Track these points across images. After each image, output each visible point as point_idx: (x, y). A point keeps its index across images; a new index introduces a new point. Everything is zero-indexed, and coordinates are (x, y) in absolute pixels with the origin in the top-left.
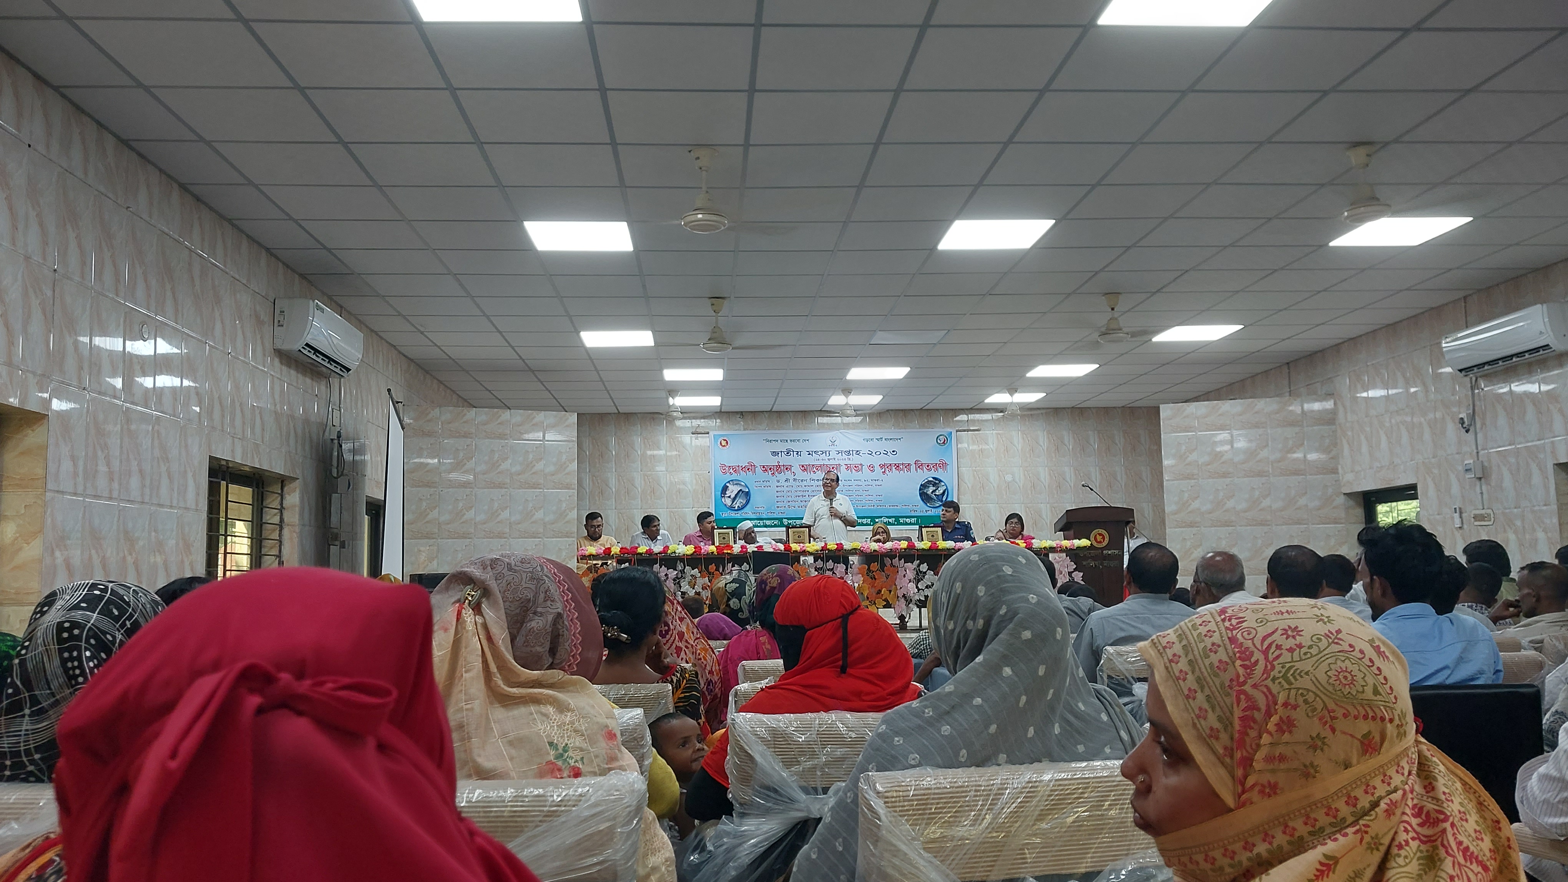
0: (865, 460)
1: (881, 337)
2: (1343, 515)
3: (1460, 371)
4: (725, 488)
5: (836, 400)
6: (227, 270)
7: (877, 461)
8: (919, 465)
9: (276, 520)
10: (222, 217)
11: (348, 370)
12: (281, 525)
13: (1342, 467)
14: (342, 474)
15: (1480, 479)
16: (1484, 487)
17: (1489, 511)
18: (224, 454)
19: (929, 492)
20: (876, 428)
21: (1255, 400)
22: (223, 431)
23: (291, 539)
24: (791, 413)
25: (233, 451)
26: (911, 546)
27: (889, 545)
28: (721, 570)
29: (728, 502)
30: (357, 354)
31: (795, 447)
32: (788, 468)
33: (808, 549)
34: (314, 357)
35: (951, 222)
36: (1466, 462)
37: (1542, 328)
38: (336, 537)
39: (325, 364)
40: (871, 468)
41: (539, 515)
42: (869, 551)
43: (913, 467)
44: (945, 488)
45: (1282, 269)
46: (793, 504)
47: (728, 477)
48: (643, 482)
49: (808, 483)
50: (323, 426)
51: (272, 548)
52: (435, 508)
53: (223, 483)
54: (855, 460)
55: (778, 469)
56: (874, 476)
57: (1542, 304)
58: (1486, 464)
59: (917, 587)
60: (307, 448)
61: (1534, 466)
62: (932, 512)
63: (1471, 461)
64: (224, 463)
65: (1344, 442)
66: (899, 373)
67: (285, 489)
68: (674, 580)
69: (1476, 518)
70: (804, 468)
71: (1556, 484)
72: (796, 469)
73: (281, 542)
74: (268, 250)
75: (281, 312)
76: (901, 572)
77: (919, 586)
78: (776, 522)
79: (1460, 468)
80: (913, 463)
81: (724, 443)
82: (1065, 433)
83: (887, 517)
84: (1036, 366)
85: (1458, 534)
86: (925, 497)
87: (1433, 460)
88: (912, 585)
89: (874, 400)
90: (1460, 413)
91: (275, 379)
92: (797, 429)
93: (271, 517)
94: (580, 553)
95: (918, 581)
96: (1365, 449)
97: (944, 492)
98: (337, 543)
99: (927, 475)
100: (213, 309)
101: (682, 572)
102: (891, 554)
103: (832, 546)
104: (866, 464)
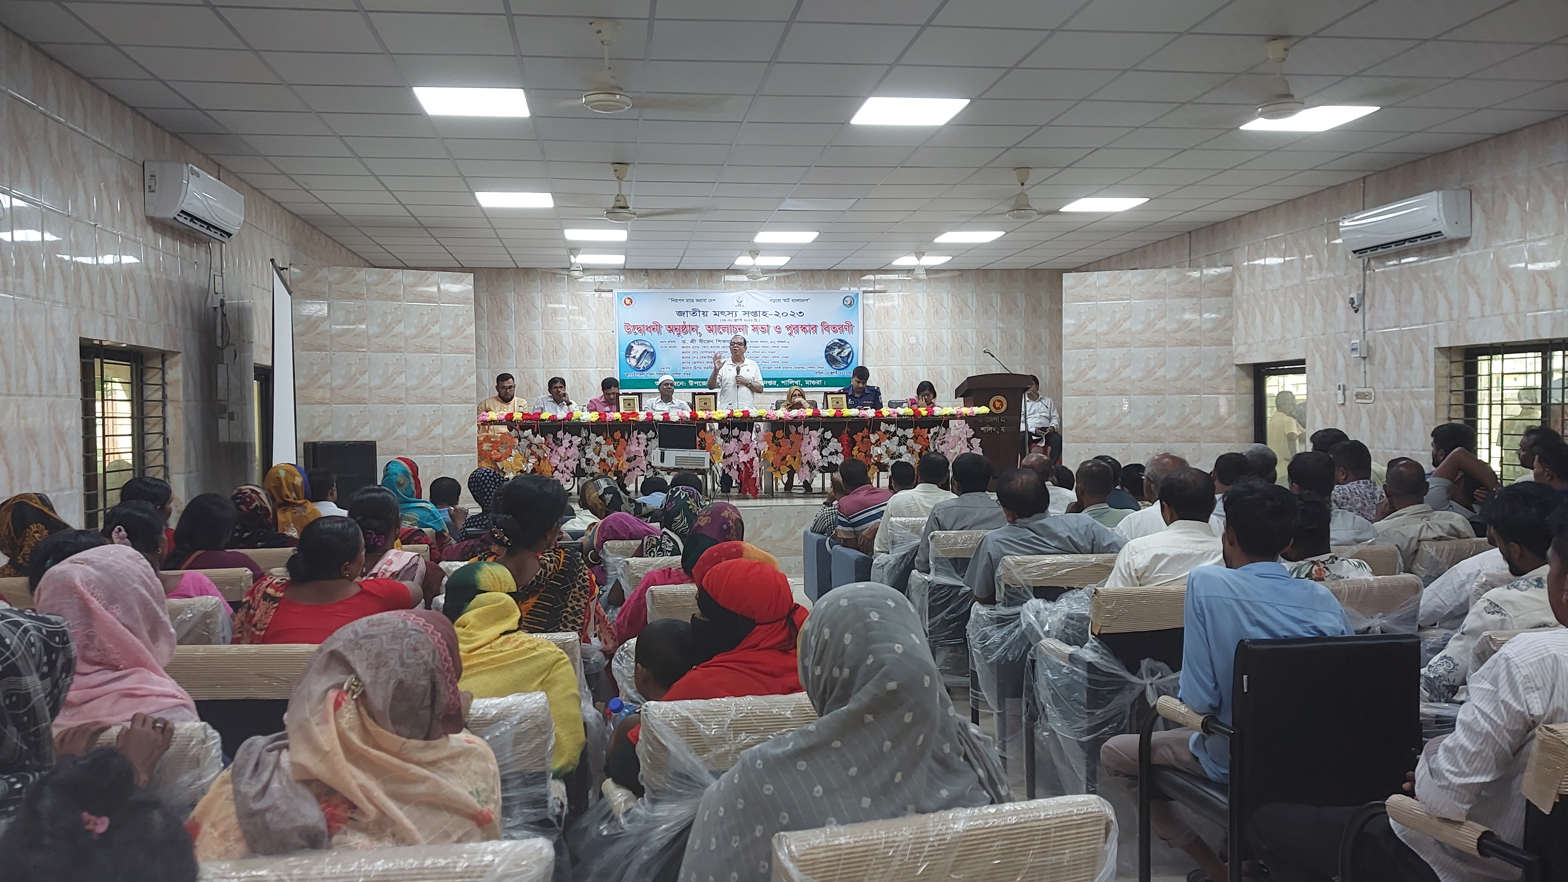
0: (772, 321)
1: (790, 204)
2: (1234, 386)
3: (1355, 252)
4: (630, 349)
5: (743, 261)
6: (88, 134)
7: (784, 322)
8: (826, 327)
9: (158, 396)
10: (79, 75)
11: (229, 235)
12: (164, 401)
13: (1236, 340)
14: (228, 344)
15: (1364, 358)
16: (1367, 366)
17: (1371, 390)
18: (96, 334)
19: (835, 354)
20: (783, 289)
21: (1156, 271)
22: (93, 309)
23: (176, 415)
24: (697, 272)
25: (106, 330)
26: (816, 414)
27: (794, 413)
28: (626, 437)
29: (633, 362)
30: (238, 216)
31: (701, 307)
32: (694, 328)
33: (715, 417)
34: (191, 224)
35: (864, 98)
36: (1353, 342)
37: (1435, 214)
38: (224, 409)
39: (204, 230)
40: (778, 329)
41: (437, 380)
42: (774, 418)
43: (819, 329)
44: (850, 350)
45: (1192, 148)
46: (699, 365)
47: (633, 337)
48: (544, 341)
49: (715, 344)
50: (205, 293)
51: (155, 425)
52: (327, 372)
53: (97, 362)
54: (762, 321)
55: (684, 329)
56: (780, 337)
57: (1438, 189)
58: (1371, 344)
59: (821, 454)
60: (188, 317)
61: (1416, 348)
62: (838, 374)
63: (1358, 341)
64: (98, 342)
65: (1240, 313)
66: (807, 237)
67: (167, 363)
68: (578, 446)
69: (1358, 395)
70: (710, 329)
71: (1436, 367)
72: (702, 329)
73: (164, 418)
74: (132, 108)
75: (152, 176)
76: (806, 439)
77: (824, 453)
78: (682, 383)
79: (1347, 347)
80: (819, 324)
81: (628, 301)
82: (969, 295)
83: (793, 379)
84: (944, 233)
85: (1340, 410)
86: (831, 360)
87: (1322, 337)
88: (816, 453)
89: (781, 261)
90: (1350, 293)
91: (149, 249)
92: (704, 288)
93: (153, 394)
94: (481, 418)
95: (821, 448)
96: (1259, 322)
97: (849, 354)
98: (226, 415)
99: (834, 337)
100: (75, 179)
101: (587, 438)
102: (796, 422)
103: (738, 413)
104: (773, 325)
